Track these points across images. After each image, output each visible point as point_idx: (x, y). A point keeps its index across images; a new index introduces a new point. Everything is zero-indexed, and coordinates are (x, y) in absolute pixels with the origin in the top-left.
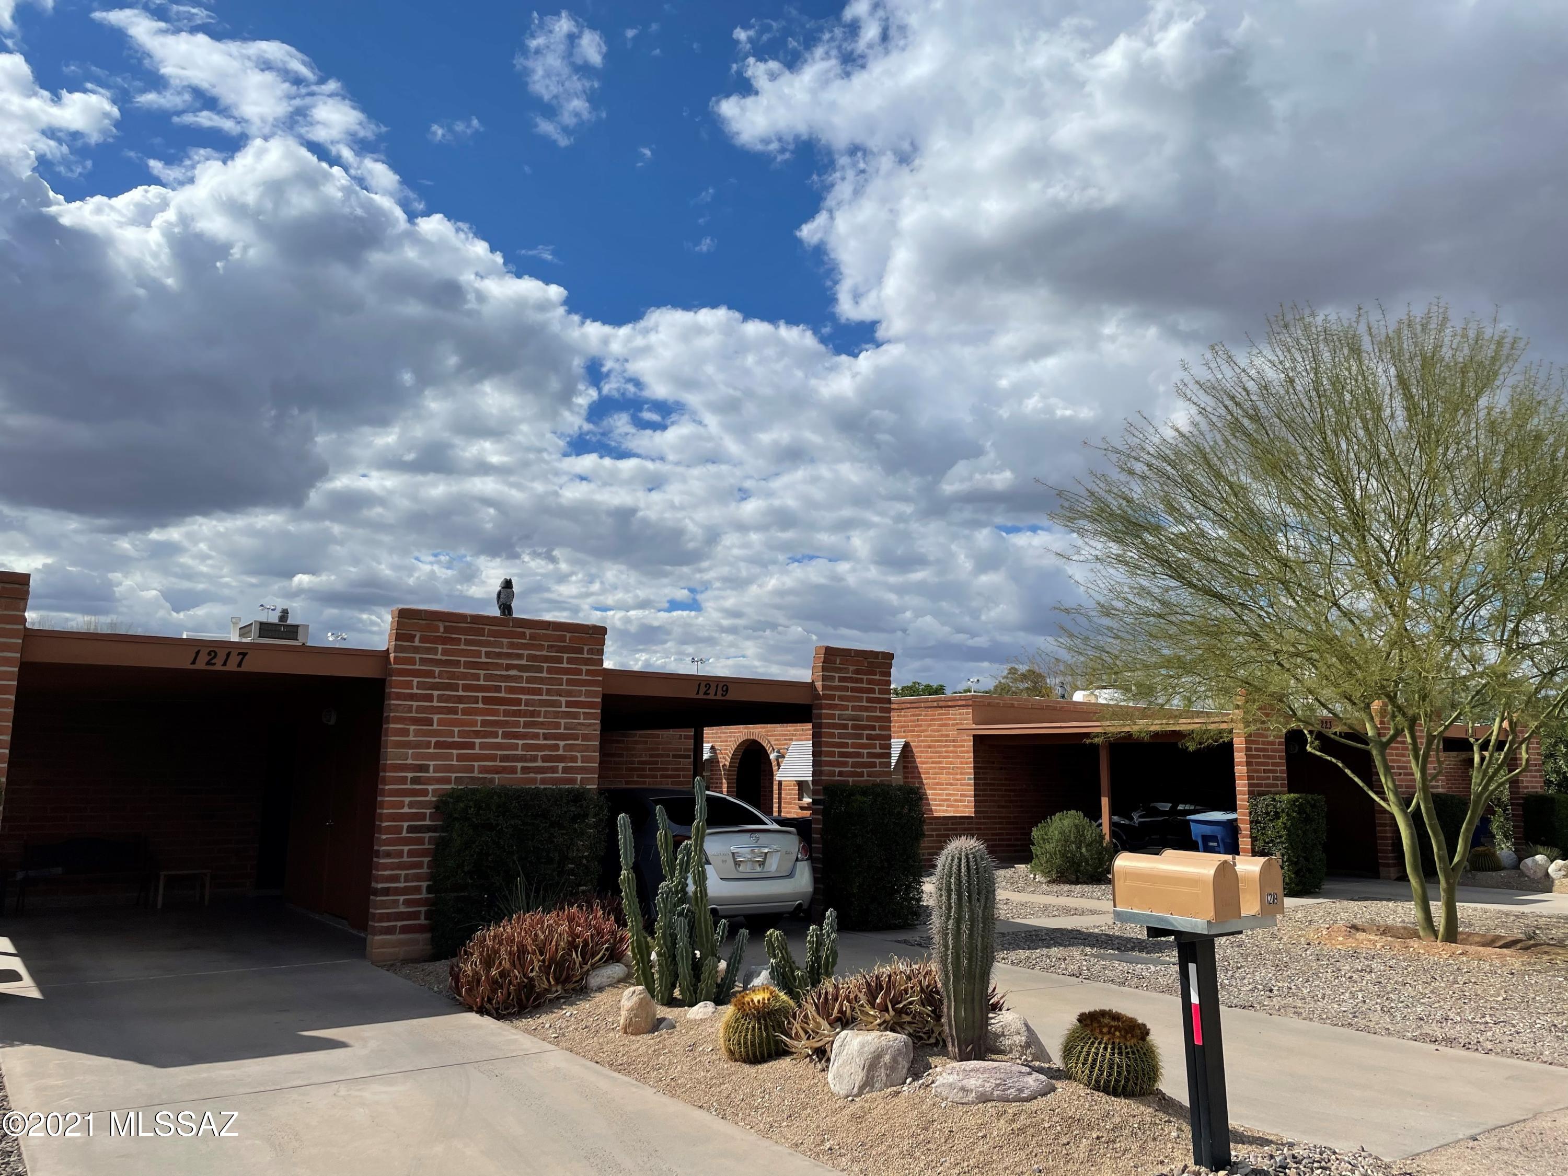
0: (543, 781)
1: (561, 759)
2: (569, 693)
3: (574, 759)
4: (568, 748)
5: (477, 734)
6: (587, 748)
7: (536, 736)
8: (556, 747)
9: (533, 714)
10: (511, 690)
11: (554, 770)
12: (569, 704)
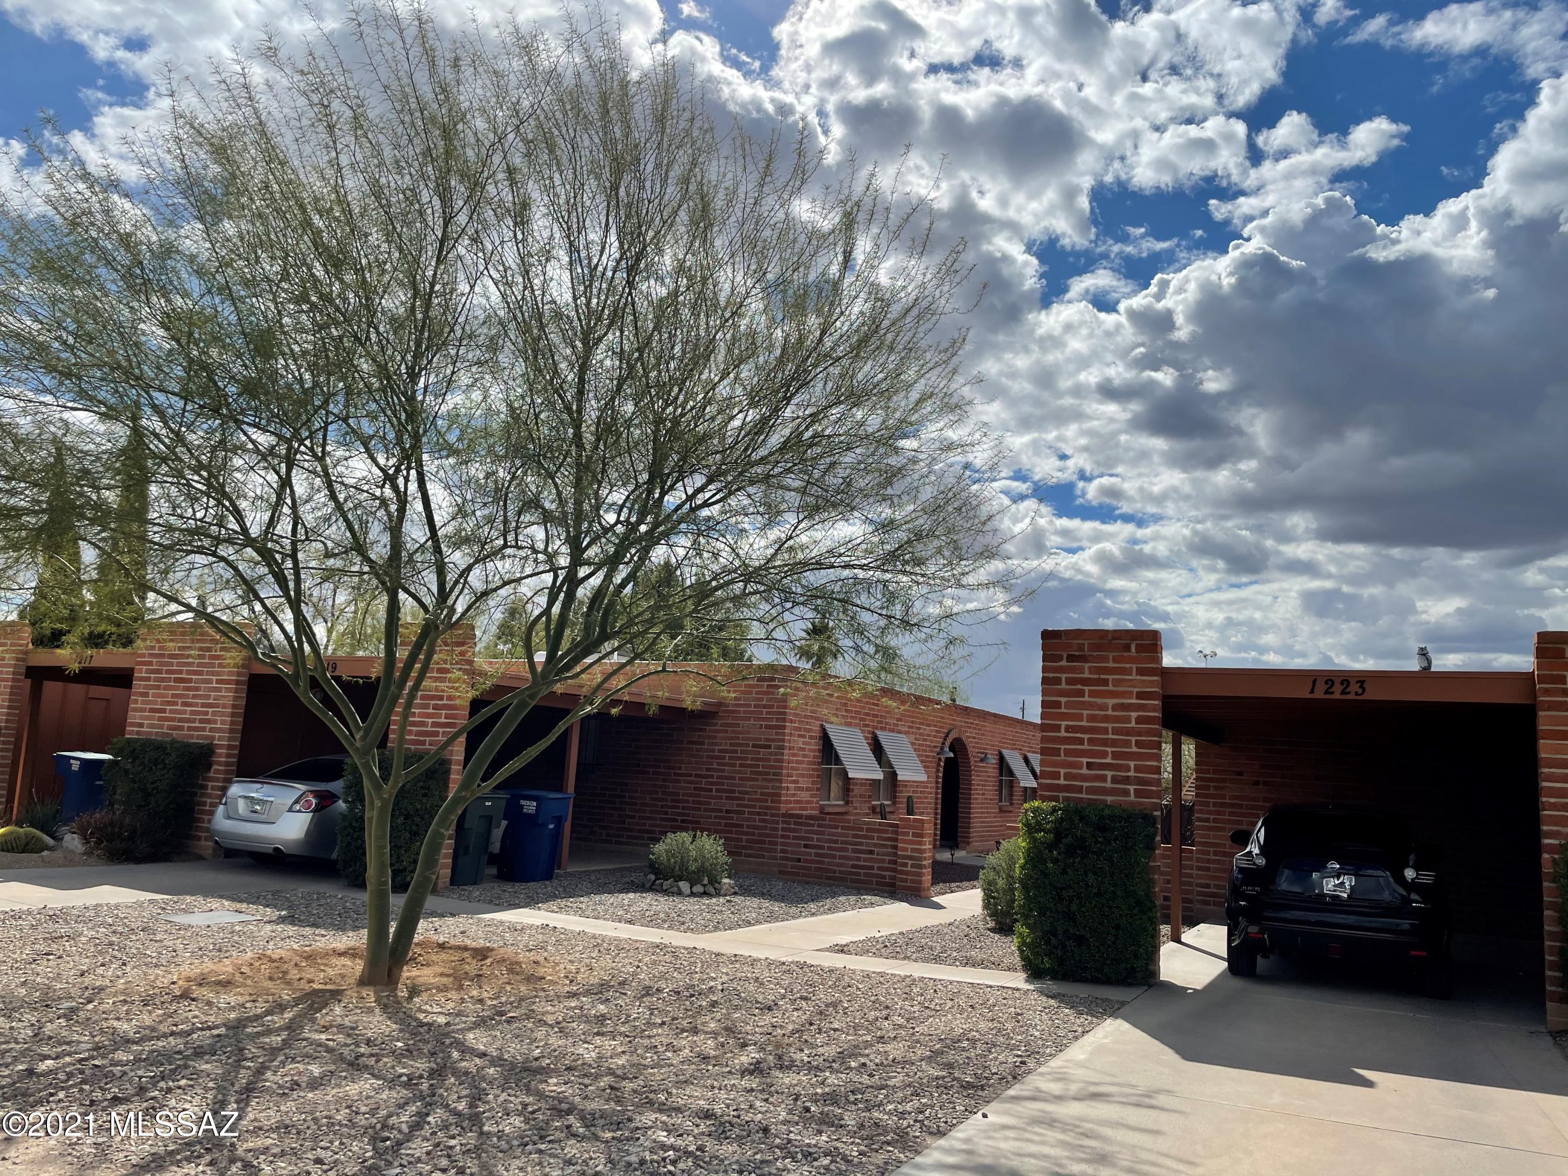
0: (198, 737)
1: (208, 721)
2: (218, 674)
3: (215, 722)
4: (214, 713)
5: (169, 703)
6: (223, 714)
7: (196, 705)
8: (207, 713)
9: (197, 689)
10: (189, 672)
11: (204, 729)
12: (218, 682)
